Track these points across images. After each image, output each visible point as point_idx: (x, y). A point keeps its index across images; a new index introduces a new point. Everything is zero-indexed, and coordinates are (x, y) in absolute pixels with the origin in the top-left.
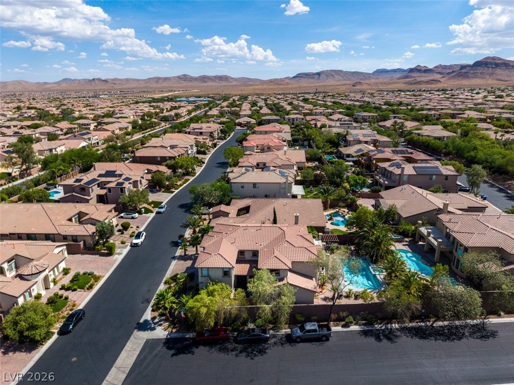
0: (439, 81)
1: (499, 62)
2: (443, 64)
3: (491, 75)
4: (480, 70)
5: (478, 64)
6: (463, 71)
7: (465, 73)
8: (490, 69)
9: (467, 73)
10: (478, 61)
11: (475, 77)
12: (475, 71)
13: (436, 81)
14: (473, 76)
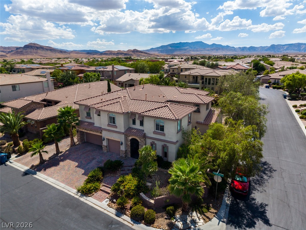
0: (6, 56)
1: (38, 46)
2: (3, 46)
3: (36, 53)
4: (29, 50)
5: (26, 47)
6: (19, 50)
7: (21, 51)
8: (35, 50)
9: (22, 51)
10: (26, 45)
11: (28, 54)
12: (26, 51)
13: (4, 56)
14: (26, 53)
